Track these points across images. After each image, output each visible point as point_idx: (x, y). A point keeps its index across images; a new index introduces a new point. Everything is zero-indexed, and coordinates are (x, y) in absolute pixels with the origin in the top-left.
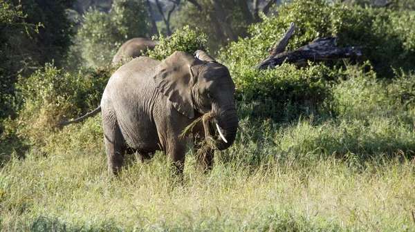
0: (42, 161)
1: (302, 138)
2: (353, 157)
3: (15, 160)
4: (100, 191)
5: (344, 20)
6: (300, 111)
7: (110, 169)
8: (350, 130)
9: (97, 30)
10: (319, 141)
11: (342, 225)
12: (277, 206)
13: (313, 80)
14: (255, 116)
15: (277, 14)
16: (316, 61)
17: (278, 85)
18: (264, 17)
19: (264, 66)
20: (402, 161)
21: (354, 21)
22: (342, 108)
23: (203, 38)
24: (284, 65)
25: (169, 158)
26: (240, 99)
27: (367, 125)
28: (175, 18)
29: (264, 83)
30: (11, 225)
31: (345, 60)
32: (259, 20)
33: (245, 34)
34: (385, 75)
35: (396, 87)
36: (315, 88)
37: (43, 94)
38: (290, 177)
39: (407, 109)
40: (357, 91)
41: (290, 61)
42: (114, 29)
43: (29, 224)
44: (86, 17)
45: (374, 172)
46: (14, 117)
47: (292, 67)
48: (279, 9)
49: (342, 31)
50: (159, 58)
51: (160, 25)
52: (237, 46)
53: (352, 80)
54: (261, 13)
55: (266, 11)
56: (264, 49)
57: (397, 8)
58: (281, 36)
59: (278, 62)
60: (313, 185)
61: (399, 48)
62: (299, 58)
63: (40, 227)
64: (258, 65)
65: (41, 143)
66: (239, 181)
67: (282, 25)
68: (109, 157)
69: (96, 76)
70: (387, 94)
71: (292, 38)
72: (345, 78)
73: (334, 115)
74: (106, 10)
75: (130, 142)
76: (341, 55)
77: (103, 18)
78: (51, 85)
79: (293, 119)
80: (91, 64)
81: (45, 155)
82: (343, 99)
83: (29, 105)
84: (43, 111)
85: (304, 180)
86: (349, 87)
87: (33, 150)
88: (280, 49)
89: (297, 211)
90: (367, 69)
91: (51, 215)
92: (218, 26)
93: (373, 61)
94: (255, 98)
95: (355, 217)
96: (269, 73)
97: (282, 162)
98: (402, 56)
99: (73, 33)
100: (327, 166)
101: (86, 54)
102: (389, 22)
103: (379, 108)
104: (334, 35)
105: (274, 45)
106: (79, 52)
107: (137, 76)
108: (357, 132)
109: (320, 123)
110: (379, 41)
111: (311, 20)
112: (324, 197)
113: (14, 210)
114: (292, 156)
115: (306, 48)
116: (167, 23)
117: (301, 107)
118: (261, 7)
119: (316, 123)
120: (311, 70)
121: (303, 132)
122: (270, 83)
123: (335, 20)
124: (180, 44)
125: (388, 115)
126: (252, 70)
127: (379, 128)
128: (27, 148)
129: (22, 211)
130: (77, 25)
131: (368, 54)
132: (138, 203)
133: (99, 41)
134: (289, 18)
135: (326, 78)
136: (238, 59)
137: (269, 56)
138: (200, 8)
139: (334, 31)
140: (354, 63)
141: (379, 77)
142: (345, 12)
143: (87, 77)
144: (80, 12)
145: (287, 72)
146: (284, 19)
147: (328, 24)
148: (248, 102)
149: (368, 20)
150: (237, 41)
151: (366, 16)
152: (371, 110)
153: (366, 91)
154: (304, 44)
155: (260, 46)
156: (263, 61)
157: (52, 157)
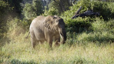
0: (14, 44)
1: (84, 37)
2: (98, 42)
3: (7, 44)
4: (30, 52)
5: (95, 5)
6: (83, 30)
7: (32, 46)
8: (97, 35)
9: (29, 9)
10: (88, 38)
11: (95, 61)
12: (77, 56)
13: (87, 21)
14: (71, 31)
15: (77, 4)
16: (87, 16)
17: (77, 23)
18: (73, 4)
19: (73, 18)
20: (111, 43)
21: (97, 5)
22: (94, 29)
23: (57, 10)
24: (79, 17)
25: (48, 43)
26: (67, 27)
27: (101, 33)
28: (49, 5)
29: (73, 22)
30: (6, 61)
31: (95, 16)
32: (72, 5)
33: (68, 9)
34: (106, 20)
35: (109, 23)
36: (87, 24)
37: (14, 26)
38: (81, 47)
39: (112, 29)
40: (98, 24)
41: (81, 16)
42: (33, 8)
43: (11, 61)
44: (26, 5)
45: (103, 46)
46: (6, 32)
47: (81, 18)
48: (77, 2)
49: (94, 8)
50: (45, 16)
51: (45, 7)
52: (66, 12)
53: (97, 21)
54: (72, 3)
55: (74, 3)
56: (74, 13)
57: (109, 2)
58: (78, 10)
59: (77, 17)
60: (87, 50)
61: (110, 12)
62: (83, 16)
63: (14, 62)
64: (72, 17)
65: (14, 39)
66: (67, 49)
67: (78, 7)
68: (32, 43)
69: (28, 21)
70: (107, 25)
71: (81, 10)
72: (95, 21)
73: (92, 31)
74: (31, 3)
75: (37, 39)
76: (94, 15)
77: (30, 5)
78: (16, 24)
79: (81, 32)
80: (27, 18)
81: (15, 42)
82: (95, 27)
83: (10, 29)
84: (14, 30)
85: (84, 48)
86: (96, 23)
87: (12, 41)
88: (78, 13)
89: (82, 57)
90: (101, 18)
91: (16, 59)
92: (61, 7)
93: (103, 16)
94: (71, 26)
95: (98, 58)
96: (75, 20)
97: (78, 44)
98: (111, 15)
99: (22, 9)
100: (91, 45)
101: (26, 15)
102: (107, 5)
103: (104, 29)
104: (92, 9)
105: (76, 12)
106: (24, 15)
107: (39, 21)
108: (99, 35)
109: (89, 33)
110: (104, 11)
111: (86, 5)
112: (90, 53)
113: (7, 58)
114: (81, 42)
115: (85, 13)
116: (47, 6)
117: (83, 29)
118: (73, 2)
119: (87, 33)
120: (86, 19)
121: (84, 35)
122: (75, 22)
123: (92, 5)
124: (51, 12)
125: (107, 31)
126: (70, 19)
127: (105, 34)
128: (10, 41)
129: (9, 58)
130: (23, 7)
131: (101, 14)
132: (40, 55)
133: (29, 11)
134: (80, 5)
135: (90, 21)
136: (66, 16)
137: (75, 15)
138: (56, 2)
139: (92, 8)
140: (98, 17)
141: (104, 20)
142: (95, 3)
143: (26, 21)
144: (24, 4)
145: (80, 19)
146: (79, 5)
147: (91, 6)
148: (69, 27)
149: (101, 5)
150: (66, 11)
151: (101, 4)
152: (102, 29)
153: (101, 24)
154: (84, 11)
155: (72, 12)
156: (73, 16)
157: (17, 43)
